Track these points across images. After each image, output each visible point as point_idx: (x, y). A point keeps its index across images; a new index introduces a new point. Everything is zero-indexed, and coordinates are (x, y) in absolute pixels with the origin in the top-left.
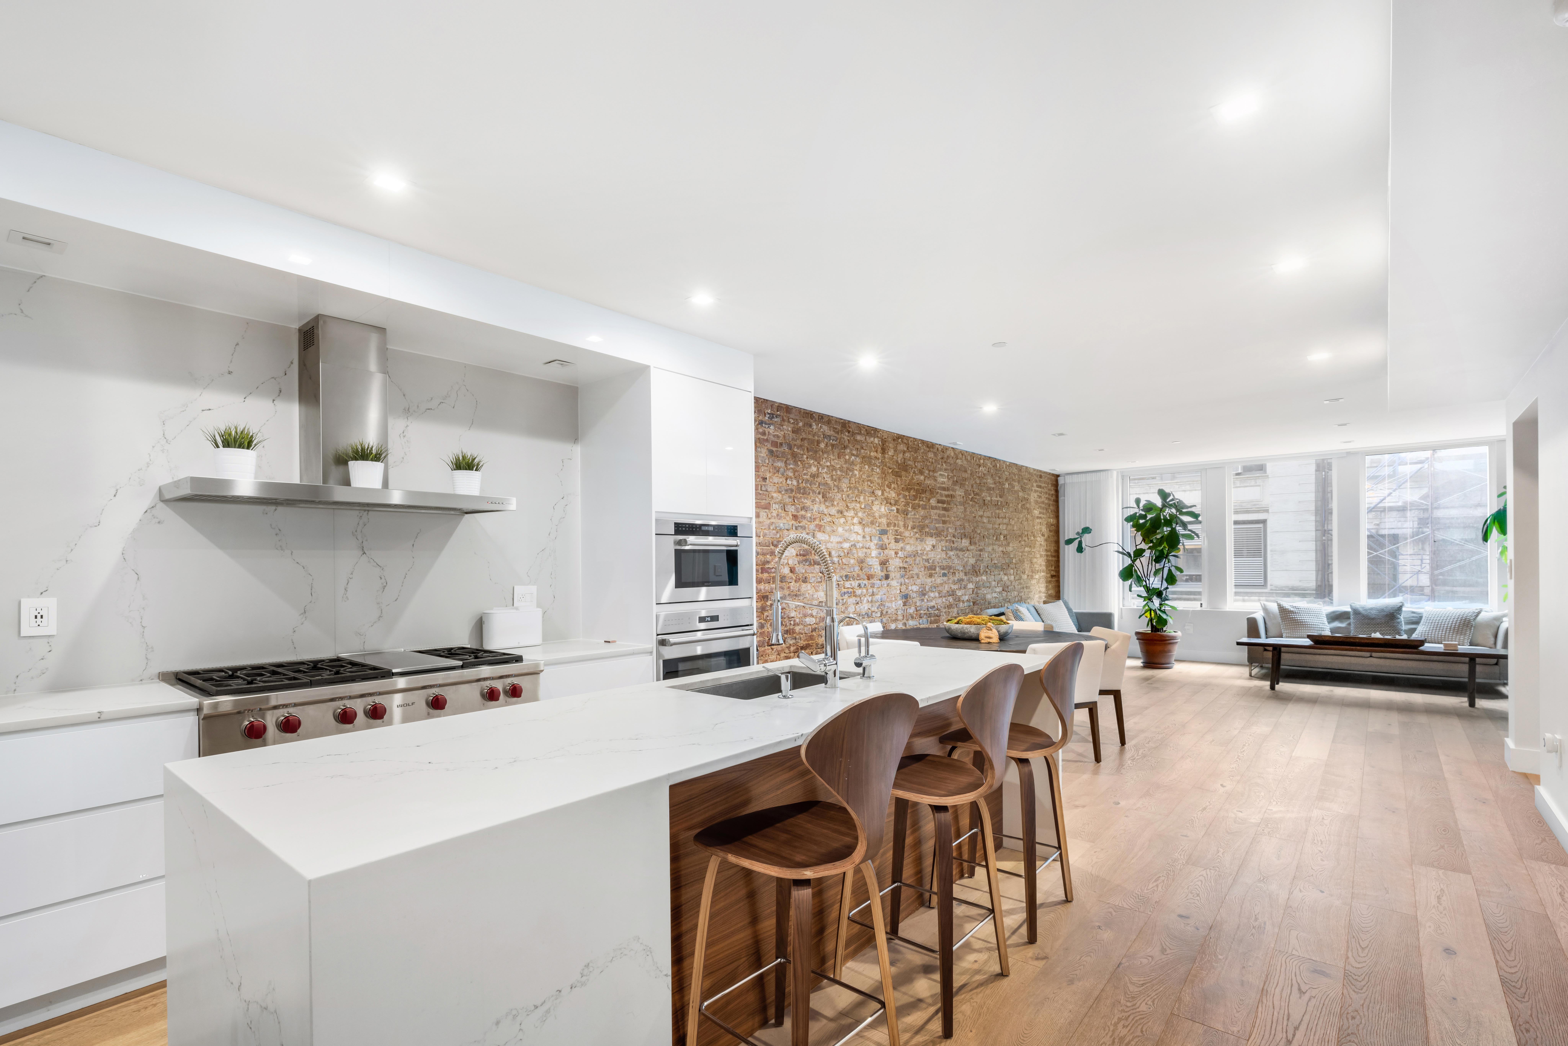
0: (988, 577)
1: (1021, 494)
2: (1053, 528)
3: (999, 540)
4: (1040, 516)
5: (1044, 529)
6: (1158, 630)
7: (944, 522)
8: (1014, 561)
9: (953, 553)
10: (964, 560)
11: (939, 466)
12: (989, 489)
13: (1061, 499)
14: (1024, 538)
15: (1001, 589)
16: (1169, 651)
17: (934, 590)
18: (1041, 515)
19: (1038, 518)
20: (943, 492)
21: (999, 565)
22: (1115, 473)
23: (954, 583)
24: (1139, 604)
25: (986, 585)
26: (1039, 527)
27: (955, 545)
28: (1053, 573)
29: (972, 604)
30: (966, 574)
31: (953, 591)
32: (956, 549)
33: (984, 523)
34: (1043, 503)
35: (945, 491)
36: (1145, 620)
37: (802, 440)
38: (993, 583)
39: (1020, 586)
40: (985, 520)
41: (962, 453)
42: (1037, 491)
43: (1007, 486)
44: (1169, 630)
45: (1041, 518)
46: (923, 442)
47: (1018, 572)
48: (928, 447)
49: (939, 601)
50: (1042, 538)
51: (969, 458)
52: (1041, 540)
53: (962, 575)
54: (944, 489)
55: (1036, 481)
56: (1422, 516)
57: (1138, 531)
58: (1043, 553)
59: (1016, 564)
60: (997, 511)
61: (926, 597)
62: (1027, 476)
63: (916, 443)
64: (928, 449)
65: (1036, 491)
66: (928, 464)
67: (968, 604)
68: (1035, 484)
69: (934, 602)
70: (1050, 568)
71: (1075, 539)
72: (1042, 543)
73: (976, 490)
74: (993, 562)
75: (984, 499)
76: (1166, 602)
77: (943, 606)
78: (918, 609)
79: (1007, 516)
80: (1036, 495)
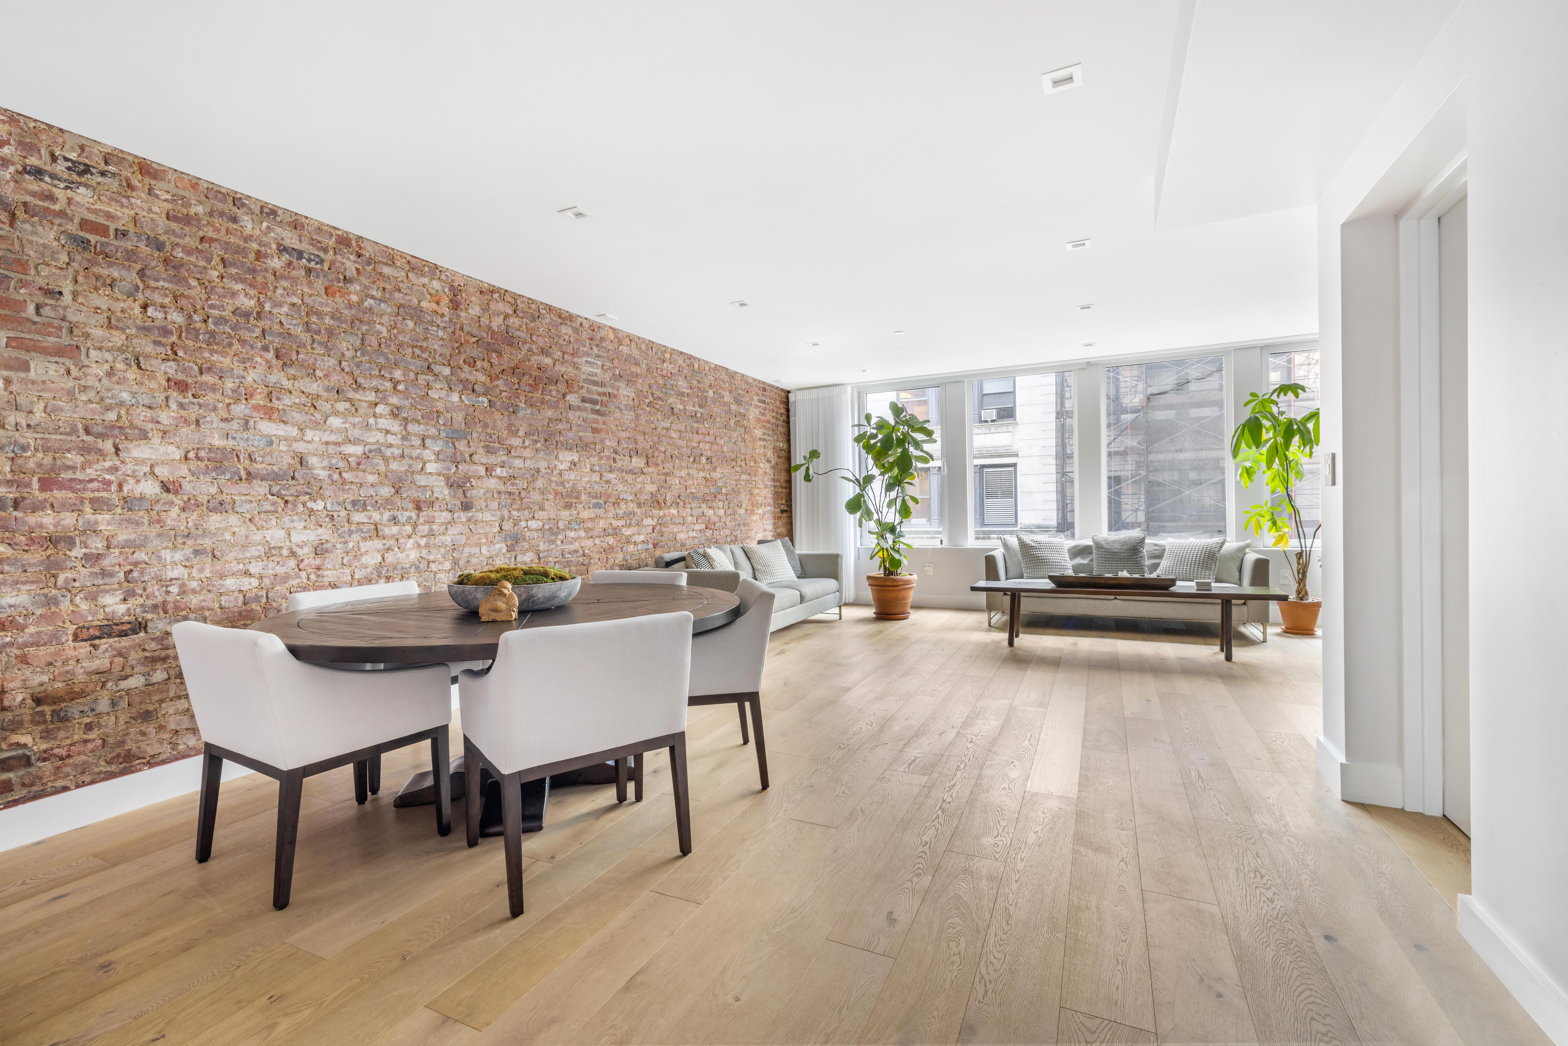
0: (681, 511)
1: (734, 407)
2: (783, 454)
3: (700, 462)
4: (763, 437)
5: (770, 454)
6: (891, 573)
7: (595, 431)
8: (724, 491)
9: (615, 476)
10: (635, 486)
11: (585, 349)
12: (681, 394)
13: (792, 419)
14: (739, 463)
15: (703, 526)
16: (904, 598)
17: (577, 527)
18: (766, 437)
19: (760, 439)
20: (594, 388)
21: (699, 495)
22: (849, 388)
23: (617, 517)
24: (872, 541)
25: (677, 521)
26: (762, 451)
27: (619, 464)
28: (784, 508)
29: (651, 546)
30: (639, 505)
31: (615, 529)
32: (621, 470)
33: (672, 438)
34: (768, 422)
35: (598, 386)
36: (877, 560)
37: (202, 239)
38: (690, 519)
39: (733, 523)
40: (674, 435)
41: (631, 339)
42: (760, 407)
43: (711, 393)
44: (904, 574)
45: (765, 440)
46: (550, 309)
47: (731, 506)
48: (560, 317)
49: (589, 543)
50: (768, 465)
51: (643, 347)
52: (765, 467)
53: (632, 506)
54: (595, 383)
55: (758, 394)
56: (1138, 460)
57: (868, 453)
58: (770, 483)
59: (727, 495)
60: (695, 425)
61: (560, 537)
62: (743, 386)
63: (533, 306)
64: (560, 321)
65: (756, 407)
66: (561, 342)
67: (645, 546)
68: (755, 398)
69: (577, 544)
70: (780, 502)
71: (802, 465)
72: (768, 471)
73: (658, 393)
74: (688, 491)
75: (673, 406)
76: (901, 539)
77: (595, 550)
78: (541, 555)
79: (711, 432)
80: (757, 411)
